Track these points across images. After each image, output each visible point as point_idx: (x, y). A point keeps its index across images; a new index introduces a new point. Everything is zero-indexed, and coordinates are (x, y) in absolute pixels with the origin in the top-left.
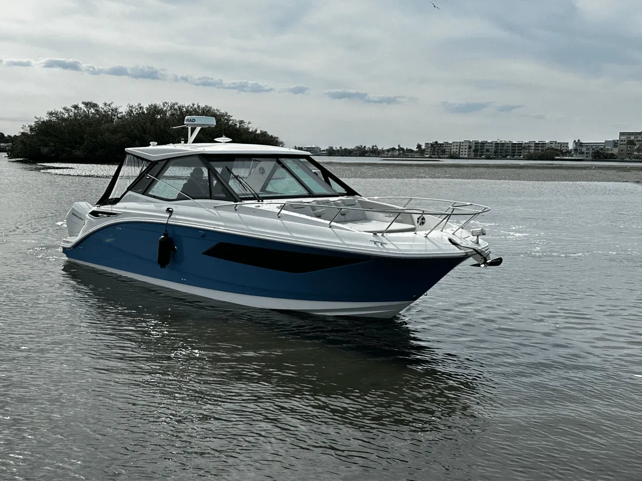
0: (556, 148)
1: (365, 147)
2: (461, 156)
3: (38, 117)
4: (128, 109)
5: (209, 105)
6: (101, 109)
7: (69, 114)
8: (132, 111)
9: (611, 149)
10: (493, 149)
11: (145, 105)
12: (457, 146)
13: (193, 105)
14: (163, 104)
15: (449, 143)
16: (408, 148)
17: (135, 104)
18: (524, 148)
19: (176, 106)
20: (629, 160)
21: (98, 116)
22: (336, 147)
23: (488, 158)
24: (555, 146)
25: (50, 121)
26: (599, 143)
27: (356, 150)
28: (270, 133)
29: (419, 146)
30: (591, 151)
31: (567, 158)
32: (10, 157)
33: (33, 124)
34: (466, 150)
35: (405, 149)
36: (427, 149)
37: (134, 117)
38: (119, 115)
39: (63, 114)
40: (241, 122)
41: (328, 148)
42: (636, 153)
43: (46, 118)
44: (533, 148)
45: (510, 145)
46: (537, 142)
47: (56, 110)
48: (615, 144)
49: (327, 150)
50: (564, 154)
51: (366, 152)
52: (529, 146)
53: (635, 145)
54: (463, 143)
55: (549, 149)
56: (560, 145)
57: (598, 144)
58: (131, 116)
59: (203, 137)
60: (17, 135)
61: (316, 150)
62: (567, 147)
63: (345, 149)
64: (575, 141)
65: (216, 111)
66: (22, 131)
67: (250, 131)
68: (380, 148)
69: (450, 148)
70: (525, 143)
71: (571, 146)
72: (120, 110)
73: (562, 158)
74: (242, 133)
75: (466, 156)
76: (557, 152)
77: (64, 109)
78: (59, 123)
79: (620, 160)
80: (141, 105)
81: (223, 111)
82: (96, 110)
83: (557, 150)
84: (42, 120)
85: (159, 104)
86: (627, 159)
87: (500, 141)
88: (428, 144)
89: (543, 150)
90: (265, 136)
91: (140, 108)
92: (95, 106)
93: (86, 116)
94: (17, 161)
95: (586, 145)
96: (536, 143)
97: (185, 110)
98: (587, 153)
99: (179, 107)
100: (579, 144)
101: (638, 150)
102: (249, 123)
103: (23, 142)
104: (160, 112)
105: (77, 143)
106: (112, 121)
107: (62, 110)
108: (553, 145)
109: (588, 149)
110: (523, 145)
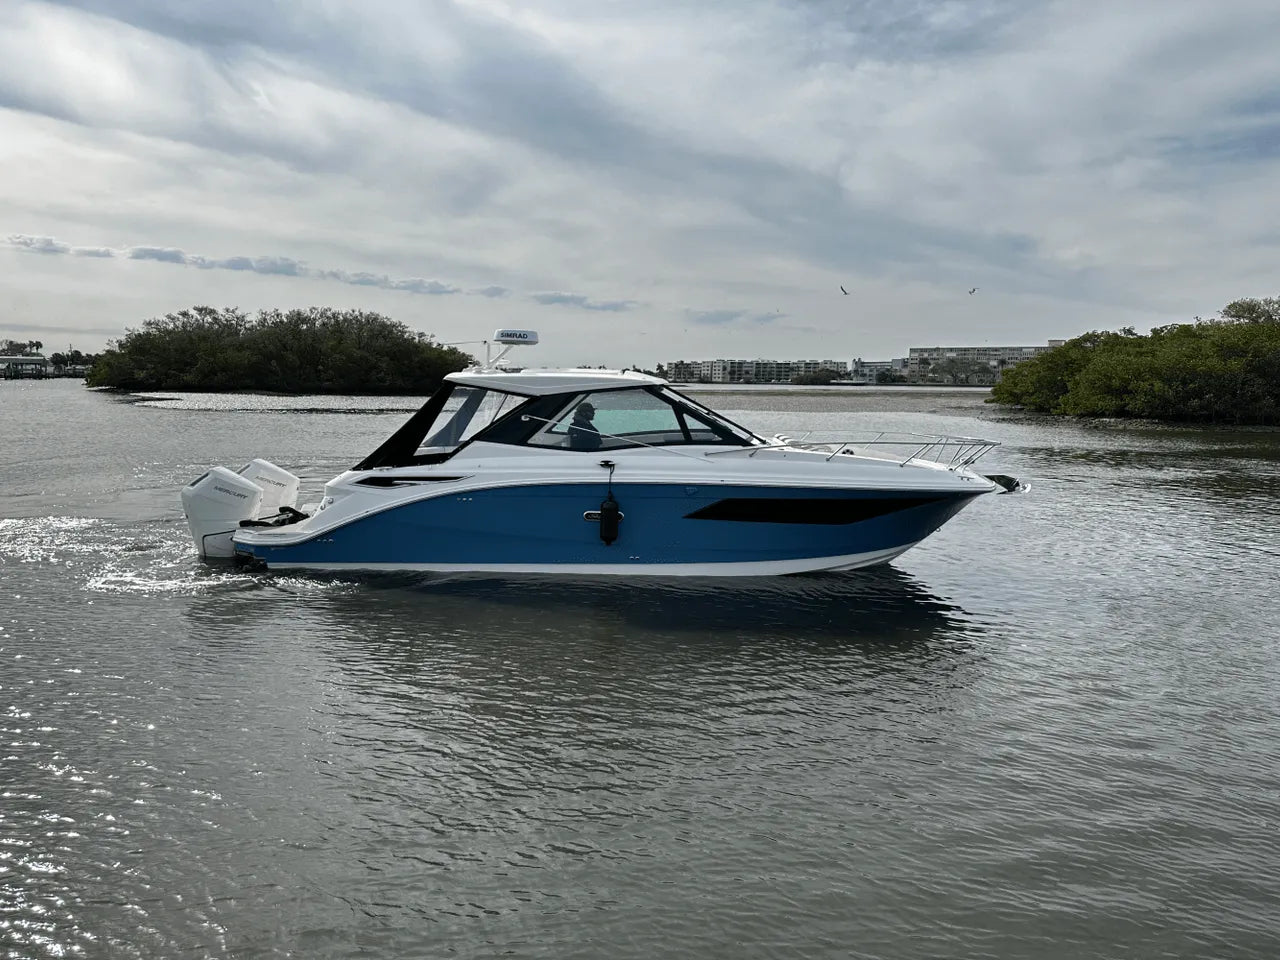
0: (832, 369)
2: (714, 380)
3: (131, 328)
4: (260, 317)
5: (376, 312)
6: (220, 317)
7: (175, 324)
8: (265, 320)
9: (900, 370)
10: (754, 370)
11: (285, 312)
12: (708, 367)
13: (353, 311)
14: (311, 311)
15: (699, 362)
17: (270, 310)
18: (792, 369)
19: (329, 314)
20: (923, 384)
21: (217, 327)
23: (748, 382)
24: (830, 367)
25: (148, 334)
26: (884, 363)
29: (660, 367)
30: (875, 373)
31: (845, 381)
32: (89, 384)
33: (123, 338)
34: (720, 372)
36: (671, 370)
37: (269, 327)
38: (247, 326)
39: (166, 323)
40: (421, 335)
42: (931, 375)
43: (141, 329)
44: (803, 369)
45: (774, 366)
46: (808, 362)
47: (157, 318)
48: (905, 363)
50: (841, 377)
52: (798, 367)
53: (930, 364)
54: (716, 362)
55: (823, 370)
56: (836, 365)
58: (264, 326)
59: (367, 354)
60: (101, 353)
62: (845, 367)
64: (855, 360)
66: (108, 348)
69: (700, 369)
70: (794, 363)
71: (850, 367)
72: (248, 319)
73: (839, 381)
74: (423, 349)
75: (720, 380)
76: (833, 374)
77: (169, 317)
78: (161, 337)
79: (911, 383)
80: (280, 312)
81: (395, 320)
82: (215, 319)
83: (832, 371)
84: (136, 333)
85: (305, 310)
86: (921, 383)
87: (764, 360)
88: (671, 363)
89: (814, 372)
90: (455, 353)
91: (278, 315)
92: (212, 312)
93: (200, 326)
94: (101, 391)
95: (869, 365)
97: (341, 318)
98: (870, 376)
99: (334, 314)
100: (860, 364)
101: (933, 371)
102: (432, 336)
103: (108, 364)
104: (306, 320)
105: (187, 364)
106: (237, 333)
107: (164, 319)
108: (828, 366)
109: (871, 371)
110: (791, 366)
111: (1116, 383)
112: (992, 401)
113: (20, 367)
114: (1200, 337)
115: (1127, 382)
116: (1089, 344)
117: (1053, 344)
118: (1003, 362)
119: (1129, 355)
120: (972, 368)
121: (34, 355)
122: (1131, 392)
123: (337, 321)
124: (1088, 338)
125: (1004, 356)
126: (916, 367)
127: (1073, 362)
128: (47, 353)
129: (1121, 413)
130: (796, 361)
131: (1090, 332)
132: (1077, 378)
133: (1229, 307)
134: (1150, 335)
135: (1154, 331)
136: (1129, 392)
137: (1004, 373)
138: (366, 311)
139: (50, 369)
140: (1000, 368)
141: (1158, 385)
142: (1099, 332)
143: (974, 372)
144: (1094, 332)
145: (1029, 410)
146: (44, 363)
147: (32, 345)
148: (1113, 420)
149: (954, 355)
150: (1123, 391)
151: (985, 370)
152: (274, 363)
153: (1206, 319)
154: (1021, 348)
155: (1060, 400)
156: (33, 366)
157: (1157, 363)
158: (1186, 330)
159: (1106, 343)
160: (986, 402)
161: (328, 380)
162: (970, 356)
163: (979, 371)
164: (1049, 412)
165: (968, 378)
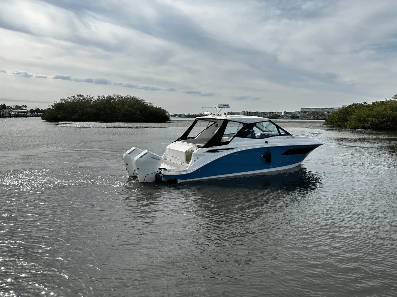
3: (56, 101)
4: (98, 98)
5: (135, 96)
6: (85, 98)
7: (70, 100)
8: (99, 98)
9: (298, 115)
10: (254, 115)
11: (106, 96)
12: (240, 113)
13: (128, 96)
14: (114, 96)
17: (101, 95)
18: (265, 114)
19: (120, 96)
21: (84, 101)
22: (191, 114)
25: (62, 103)
28: (163, 108)
31: (282, 118)
32: (42, 119)
33: (53, 104)
37: (101, 101)
38: (94, 100)
39: (67, 100)
40: (150, 103)
41: (188, 114)
43: (59, 102)
45: (260, 113)
47: (64, 98)
48: (299, 113)
53: (307, 113)
54: (242, 112)
55: (275, 115)
56: (278, 113)
57: (293, 113)
58: (99, 100)
60: (46, 109)
62: (281, 114)
64: (284, 111)
65: (138, 99)
66: (48, 107)
67: (154, 107)
71: (283, 114)
72: (94, 98)
73: (280, 118)
74: (150, 108)
77: (68, 97)
78: (66, 104)
79: (301, 119)
80: (104, 96)
81: (141, 99)
82: (83, 98)
83: (278, 115)
84: (58, 103)
85: (112, 95)
86: (304, 118)
87: (256, 111)
88: (229, 113)
89: (272, 115)
90: (161, 109)
91: (103, 97)
92: (82, 96)
93: (78, 101)
94: (46, 121)
96: (270, 113)
97: (124, 98)
98: (289, 116)
99: (121, 97)
100: (286, 113)
101: (308, 115)
102: (153, 104)
103: (48, 113)
104: (112, 99)
105: (74, 113)
106: (90, 103)
107: (67, 98)
108: (276, 113)
109: (289, 115)
110: (265, 113)
111: (362, 119)
112: (325, 124)
113: (19, 113)
114: (387, 105)
115: (365, 118)
116: (354, 107)
117: (344, 107)
118: (328, 112)
119: (366, 110)
120: (319, 114)
121: (24, 109)
123: (123, 99)
124: (353, 105)
125: (329, 110)
126: (303, 114)
127: (349, 112)
128: (28, 109)
129: (364, 128)
132: (350, 117)
133: (395, 96)
134: (372, 104)
135: (373, 103)
136: (366, 121)
137: (329, 116)
138: (132, 96)
139: (30, 114)
140: (328, 114)
141: (374, 119)
142: (357, 103)
143: (320, 115)
144: (355, 103)
145: (336, 127)
146: (27, 112)
147: (23, 106)
148: (361, 130)
149: (314, 110)
150: (364, 121)
151: (323, 115)
152: (102, 112)
153: (388, 99)
154: (334, 108)
155: (346, 124)
156: (24, 113)
157: (374, 113)
158: (382, 103)
159: (359, 107)
160: (323, 124)
161: (120, 118)
162: (318, 111)
163: (321, 115)
164: (342, 127)
165: (318, 117)
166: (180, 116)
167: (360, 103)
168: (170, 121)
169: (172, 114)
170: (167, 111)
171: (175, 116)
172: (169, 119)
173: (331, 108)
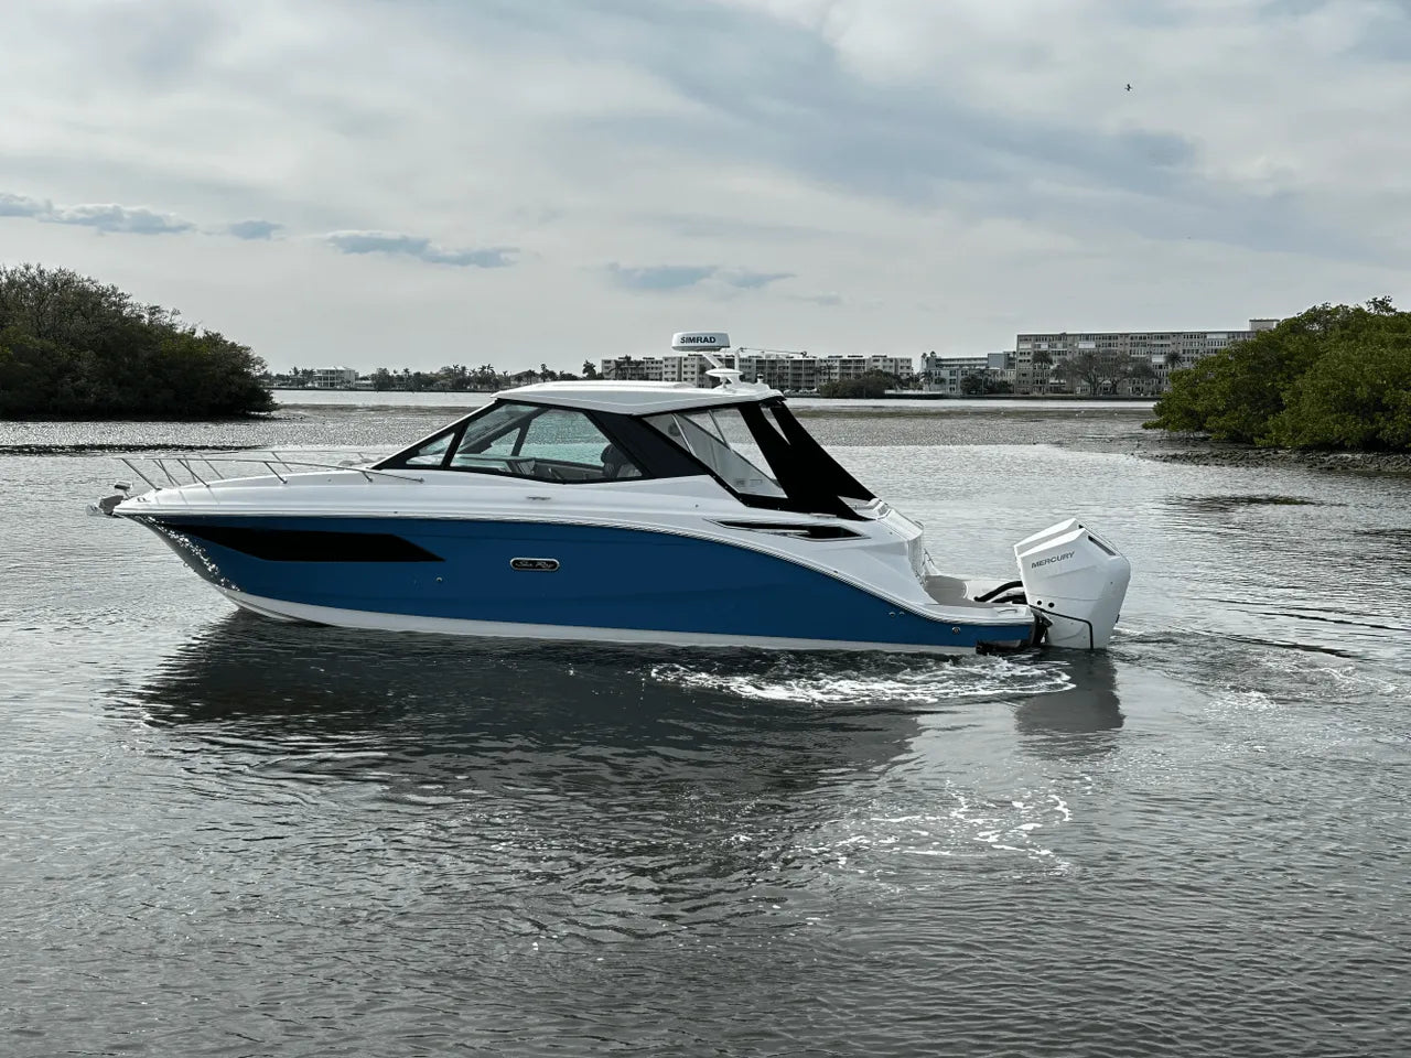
0: (887, 370)
1: (464, 368)
5: (71, 269)
9: (1002, 373)
12: (674, 366)
13: (27, 268)
15: (657, 359)
16: (565, 373)
18: (819, 371)
20: (1041, 395)
22: (395, 369)
24: (884, 367)
26: (975, 359)
27: (442, 378)
28: (229, 338)
29: (589, 368)
30: (959, 377)
31: (910, 392)
34: (695, 376)
35: (558, 373)
36: (608, 374)
40: (154, 310)
41: (375, 372)
42: (1052, 381)
44: (837, 371)
45: (789, 365)
46: (845, 357)
48: (1009, 360)
49: (373, 377)
50: (905, 384)
51: (468, 381)
52: (829, 368)
53: (1051, 362)
54: (686, 359)
55: (871, 372)
56: (893, 364)
57: (974, 362)
59: (53, 346)
61: (346, 377)
62: (908, 368)
63: (418, 374)
64: (925, 354)
65: (87, 284)
67: (178, 331)
68: (499, 372)
69: (658, 371)
70: (821, 361)
71: (918, 367)
73: (899, 392)
74: (158, 337)
76: (888, 380)
79: (1020, 395)
81: (104, 283)
83: (887, 374)
86: (1035, 394)
87: (768, 356)
88: (609, 362)
89: (858, 376)
90: (217, 344)
95: (949, 363)
96: (844, 361)
97: (5, 280)
98: (952, 382)
100: (934, 362)
101: (1058, 373)
102: (177, 313)
108: (880, 365)
109: (952, 373)
110: (816, 365)
111: (1362, 392)
112: (1156, 426)
115: (1381, 390)
116: (1316, 327)
117: (1259, 326)
118: (1173, 358)
119: (1384, 345)
120: (1122, 368)
122: (1388, 409)
124: (1314, 315)
125: (1176, 346)
127: (1291, 356)
129: (1371, 444)
130: (824, 356)
131: (1319, 306)
132: (1298, 383)
136: (1385, 409)
137: (1175, 377)
138: (51, 268)
140: (1170, 368)
142: (1334, 306)
143: (1125, 374)
144: (1325, 306)
145: (1218, 441)
148: (1358, 456)
149: (1091, 346)
150: (1375, 406)
151: (1145, 371)
154: (1204, 334)
155: (1270, 422)
159: (1344, 325)
160: (1146, 427)
162: (1119, 349)
163: (1135, 374)
164: (1253, 443)
165: (1114, 386)
166: (332, 381)
167: (1351, 306)
168: (274, 413)
169: (286, 373)
170: (255, 353)
171: (301, 381)
172: (267, 397)
173: (1191, 335)
